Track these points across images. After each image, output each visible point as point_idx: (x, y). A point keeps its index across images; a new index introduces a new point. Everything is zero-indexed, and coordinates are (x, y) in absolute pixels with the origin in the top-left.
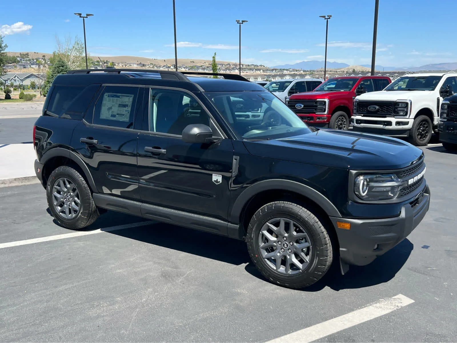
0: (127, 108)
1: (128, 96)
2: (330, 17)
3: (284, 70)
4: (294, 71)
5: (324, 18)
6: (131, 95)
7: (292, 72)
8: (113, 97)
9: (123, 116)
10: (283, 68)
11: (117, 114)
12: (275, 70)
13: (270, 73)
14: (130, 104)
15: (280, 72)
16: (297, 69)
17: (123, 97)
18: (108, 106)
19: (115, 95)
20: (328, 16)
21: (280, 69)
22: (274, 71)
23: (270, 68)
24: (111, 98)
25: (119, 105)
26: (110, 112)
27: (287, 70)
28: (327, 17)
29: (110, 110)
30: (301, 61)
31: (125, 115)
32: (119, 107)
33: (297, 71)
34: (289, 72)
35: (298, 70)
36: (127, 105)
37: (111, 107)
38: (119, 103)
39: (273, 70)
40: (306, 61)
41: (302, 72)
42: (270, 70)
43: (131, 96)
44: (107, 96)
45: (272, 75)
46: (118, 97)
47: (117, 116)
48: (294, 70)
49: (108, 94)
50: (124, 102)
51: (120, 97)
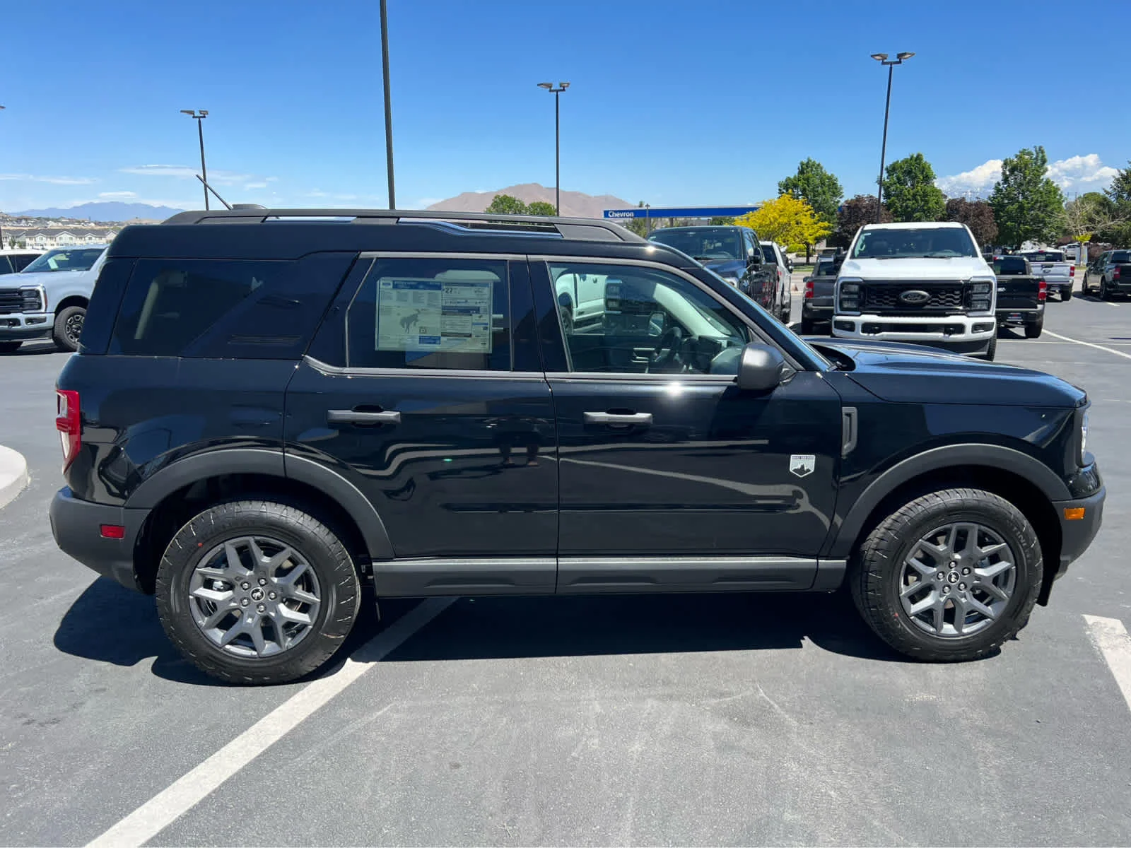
0: (475, 316)
2: (204, 115)
3: (48, 219)
4: (73, 223)
5: (192, 115)
7: (68, 224)
8: (412, 287)
9: (469, 339)
10: (46, 217)
11: (443, 335)
12: (26, 219)
13: (13, 226)
14: (489, 305)
15: (39, 225)
16: (81, 220)
17: (453, 287)
18: (399, 314)
19: (419, 283)
20: (201, 112)
21: (39, 219)
22: (23, 221)
23: (12, 216)
24: (411, 292)
25: (444, 308)
27: (56, 221)
28: (197, 114)
29: (412, 325)
30: (86, 202)
31: (474, 336)
32: (444, 314)
33: (79, 222)
34: (60, 224)
35: (83, 221)
36: (477, 310)
38: (441, 303)
39: (19, 220)
40: (96, 202)
41: (93, 225)
42: (11, 221)
44: (391, 286)
45: (24, 230)
46: (436, 287)
47: (443, 339)
48: (72, 221)
49: (394, 281)
50: (463, 301)
51: (444, 287)
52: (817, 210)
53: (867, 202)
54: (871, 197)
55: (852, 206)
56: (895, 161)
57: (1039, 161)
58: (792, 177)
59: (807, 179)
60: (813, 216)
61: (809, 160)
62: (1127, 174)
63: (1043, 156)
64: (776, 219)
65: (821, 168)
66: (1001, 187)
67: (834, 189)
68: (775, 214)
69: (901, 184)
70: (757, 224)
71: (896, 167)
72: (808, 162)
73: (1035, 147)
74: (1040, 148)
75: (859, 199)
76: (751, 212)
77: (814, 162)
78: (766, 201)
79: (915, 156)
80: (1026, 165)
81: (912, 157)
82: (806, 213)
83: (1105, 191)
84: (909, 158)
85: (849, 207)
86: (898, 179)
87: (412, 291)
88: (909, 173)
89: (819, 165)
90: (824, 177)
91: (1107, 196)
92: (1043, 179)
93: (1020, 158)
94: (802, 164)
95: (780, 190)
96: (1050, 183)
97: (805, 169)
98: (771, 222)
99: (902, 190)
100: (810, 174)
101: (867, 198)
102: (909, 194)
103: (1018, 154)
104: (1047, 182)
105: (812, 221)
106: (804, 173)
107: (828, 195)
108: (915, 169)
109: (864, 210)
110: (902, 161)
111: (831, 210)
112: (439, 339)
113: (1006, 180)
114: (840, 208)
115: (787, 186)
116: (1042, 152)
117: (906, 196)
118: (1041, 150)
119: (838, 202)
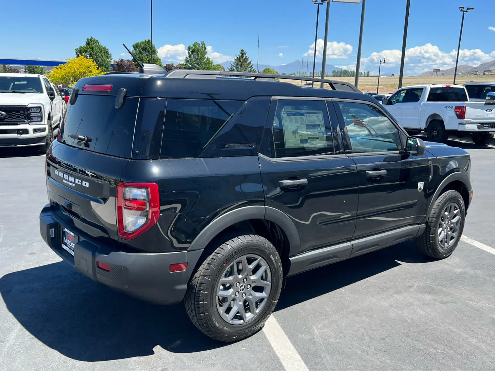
0: (319, 129)
1: (315, 113)
6: (319, 111)
8: (295, 115)
9: (318, 140)
14: (322, 123)
17: (309, 114)
18: (291, 129)
19: (297, 113)
25: (307, 125)
26: (298, 136)
29: (296, 134)
32: (307, 128)
36: (318, 125)
37: (297, 130)
38: (305, 123)
43: (319, 113)
44: (286, 115)
46: (303, 115)
47: (309, 140)
49: (287, 112)
50: (313, 121)
51: (305, 114)
52: (100, 65)
53: (126, 63)
54: (128, 60)
55: (119, 64)
56: (137, 42)
57: (203, 48)
58: (83, 46)
59: (92, 48)
60: (98, 69)
61: (92, 38)
62: (239, 57)
63: (205, 46)
64: (78, 69)
65: (99, 43)
66: (188, 60)
67: (107, 54)
68: (77, 67)
69: (142, 55)
70: (67, 72)
71: (138, 46)
72: (91, 39)
73: (201, 41)
74: (203, 42)
75: (122, 61)
76: (62, 65)
77: (94, 39)
78: (71, 59)
79: (147, 40)
80: (198, 50)
81: (146, 41)
82: (94, 67)
83: (231, 65)
84: (144, 41)
85: (117, 65)
86: (140, 52)
87: (294, 117)
88: (145, 49)
89: (97, 41)
90: (101, 48)
91: (233, 67)
92: (206, 57)
93: (195, 46)
94: (88, 39)
95: (76, 53)
96: (209, 59)
97: (89, 42)
98: (75, 71)
99: (142, 58)
100: (93, 46)
101: (126, 60)
102: (146, 60)
103: (194, 44)
104: (208, 59)
105: (98, 71)
106: (90, 45)
107: (105, 58)
108: (148, 47)
109: (126, 67)
110: (141, 43)
111: (107, 66)
112: (308, 141)
113: (190, 56)
114: (112, 65)
115: (80, 52)
116: (204, 44)
117: (145, 61)
118: (203, 44)
119: (110, 62)
